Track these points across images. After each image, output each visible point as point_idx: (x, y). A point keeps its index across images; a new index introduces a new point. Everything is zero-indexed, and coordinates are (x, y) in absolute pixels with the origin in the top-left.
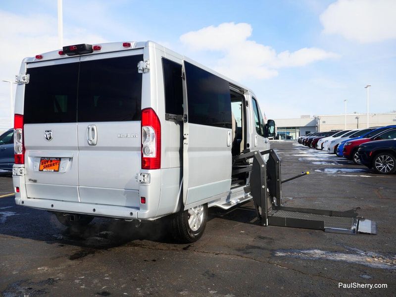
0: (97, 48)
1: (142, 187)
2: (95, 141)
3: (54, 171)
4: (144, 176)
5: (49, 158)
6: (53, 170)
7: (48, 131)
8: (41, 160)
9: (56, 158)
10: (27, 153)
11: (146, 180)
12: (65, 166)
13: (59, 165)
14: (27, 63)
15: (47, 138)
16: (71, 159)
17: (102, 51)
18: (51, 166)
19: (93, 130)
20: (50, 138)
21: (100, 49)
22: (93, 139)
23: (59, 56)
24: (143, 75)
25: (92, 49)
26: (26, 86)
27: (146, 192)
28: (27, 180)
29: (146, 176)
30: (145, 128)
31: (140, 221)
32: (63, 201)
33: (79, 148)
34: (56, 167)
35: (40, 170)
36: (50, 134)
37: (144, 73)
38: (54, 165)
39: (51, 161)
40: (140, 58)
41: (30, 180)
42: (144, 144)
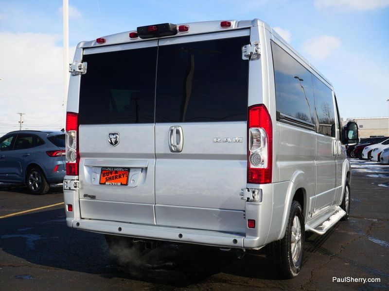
0: (184, 28)
1: (250, 207)
2: (180, 146)
3: (122, 184)
4: (254, 192)
5: (114, 168)
6: (119, 184)
7: (113, 134)
8: (102, 170)
9: (124, 168)
10: (83, 161)
11: (256, 197)
12: (136, 178)
13: (128, 177)
14: (84, 49)
15: (111, 143)
16: (144, 170)
17: (190, 32)
18: (116, 178)
19: (178, 132)
20: (116, 142)
21: (187, 30)
22: (177, 144)
23: (129, 40)
24: (251, 63)
25: (176, 30)
26: (81, 77)
27: (256, 212)
28: (82, 196)
29: (256, 193)
30: (253, 130)
31: (245, 251)
32: (130, 223)
33: (156, 156)
34: (124, 180)
35: (100, 184)
36: (116, 137)
37: (253, 60)
38: (120, 177)
39: (116, 172)
40: (246, 40)
41: (85, 196)
42: (252, 151)
